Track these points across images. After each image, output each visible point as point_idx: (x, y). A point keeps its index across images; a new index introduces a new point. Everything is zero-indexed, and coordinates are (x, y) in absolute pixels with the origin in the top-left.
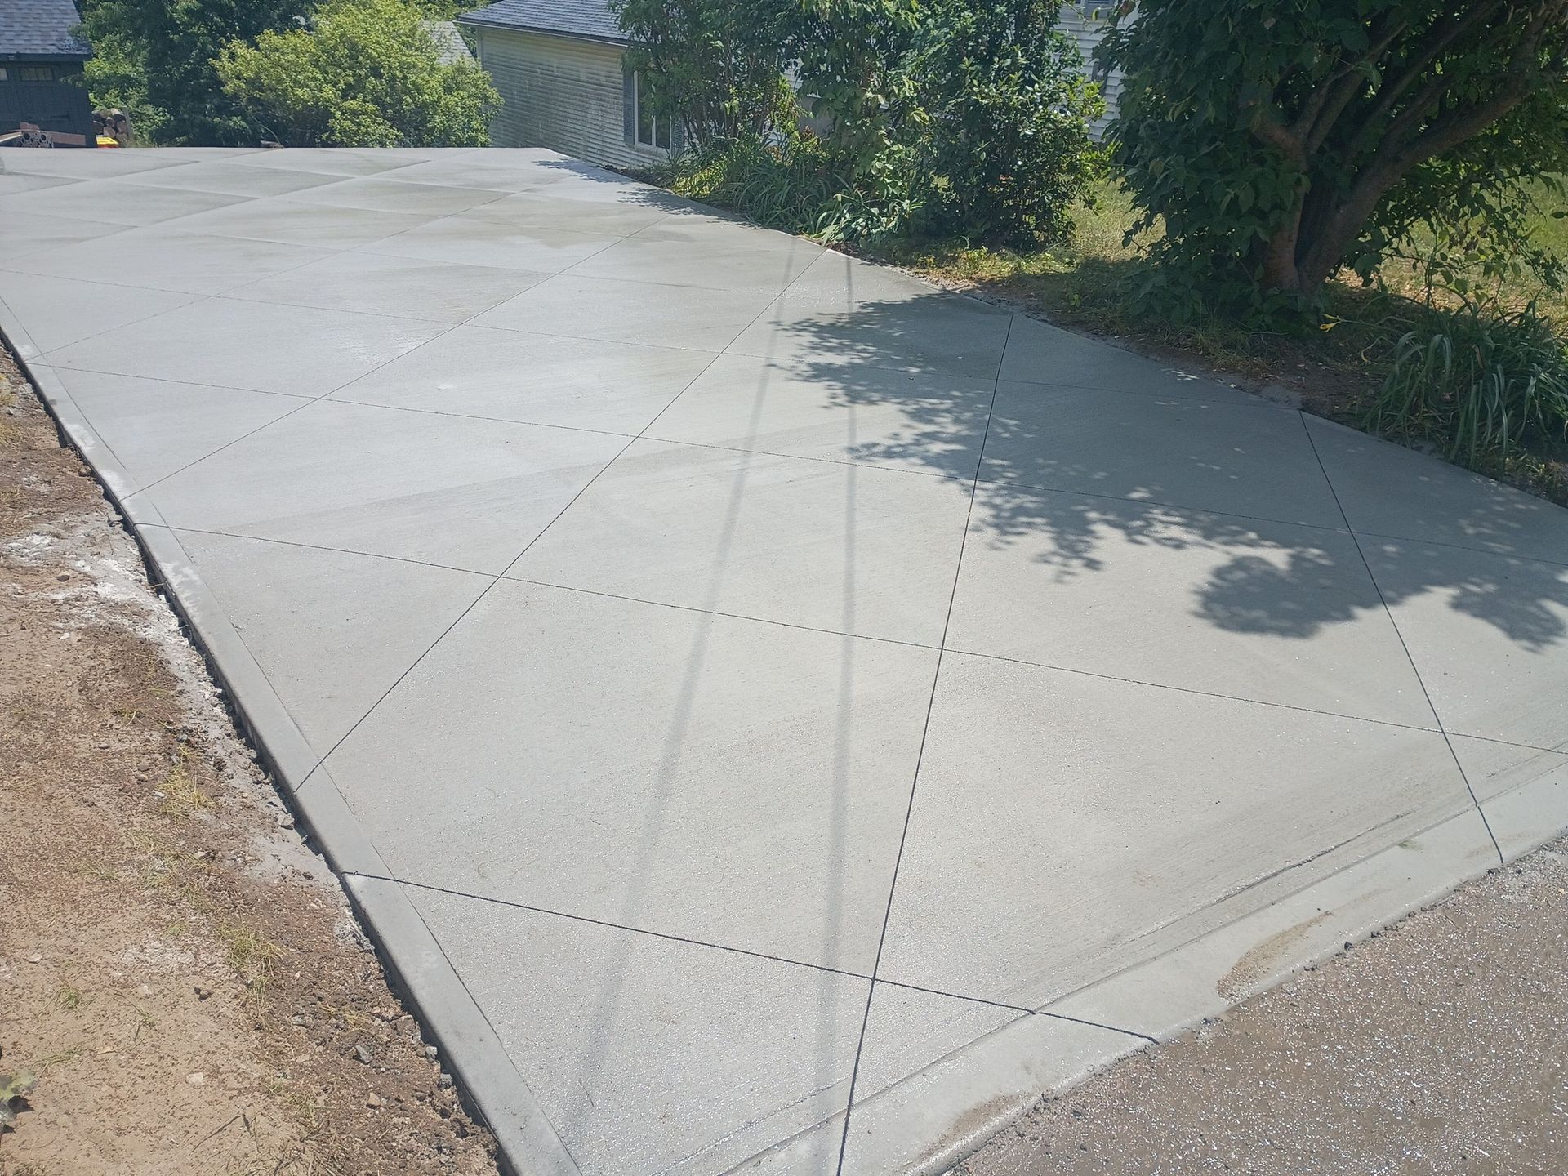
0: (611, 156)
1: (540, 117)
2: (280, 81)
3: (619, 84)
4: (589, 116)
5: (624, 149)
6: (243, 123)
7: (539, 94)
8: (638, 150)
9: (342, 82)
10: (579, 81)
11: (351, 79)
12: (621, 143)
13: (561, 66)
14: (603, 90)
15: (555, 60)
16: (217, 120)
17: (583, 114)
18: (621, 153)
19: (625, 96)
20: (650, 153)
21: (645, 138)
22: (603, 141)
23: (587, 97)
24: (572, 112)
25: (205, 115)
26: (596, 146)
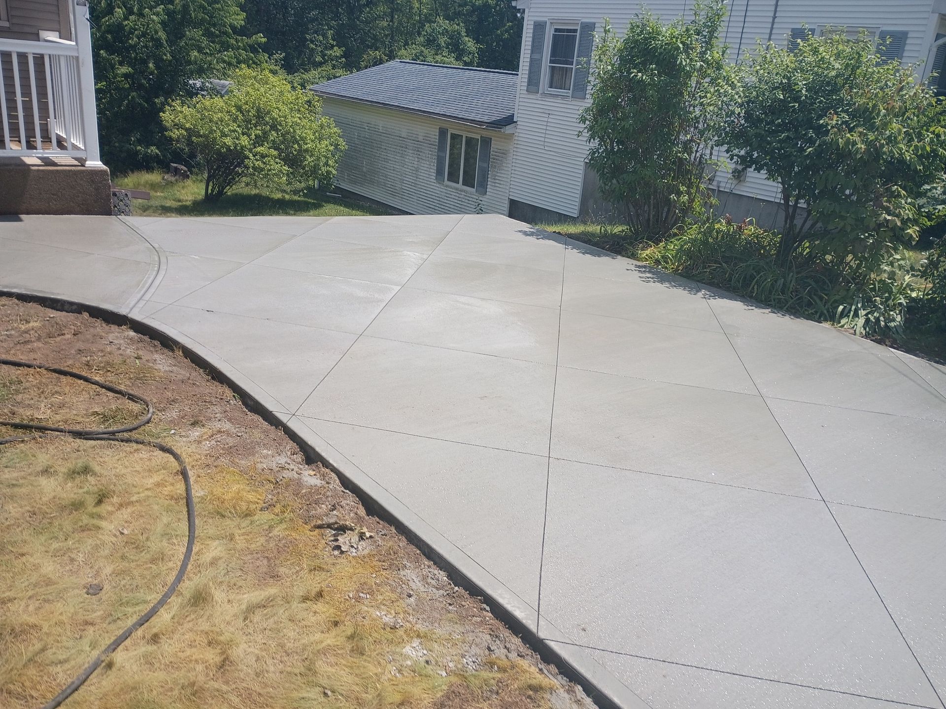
0: (423, 188)
1: (365, 157)
2: (211, 131)
3: (435, 142)
4: (406, 160)
5: (435, 185)
6: (157, 151)
7: (364, 142)
8: (447, 186)
9: (253, 134)
10: (400, 137)
11: (260, 132)
12: (433, 181)
13: (385, 126)
14: (420, 145)
15: (381, 122)
16: (139, 148)
17: (402, 158)
18: (432, 187)
19: (439, 150)
20: (457, 189)
21: (453, 177)
22: (417, 178)
23: (406, 148)
24: (393, 156)
25: (130, 144)
26: (411, 181)
